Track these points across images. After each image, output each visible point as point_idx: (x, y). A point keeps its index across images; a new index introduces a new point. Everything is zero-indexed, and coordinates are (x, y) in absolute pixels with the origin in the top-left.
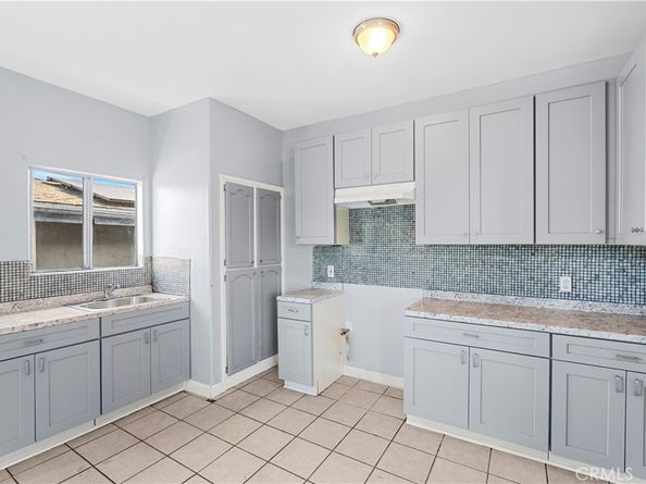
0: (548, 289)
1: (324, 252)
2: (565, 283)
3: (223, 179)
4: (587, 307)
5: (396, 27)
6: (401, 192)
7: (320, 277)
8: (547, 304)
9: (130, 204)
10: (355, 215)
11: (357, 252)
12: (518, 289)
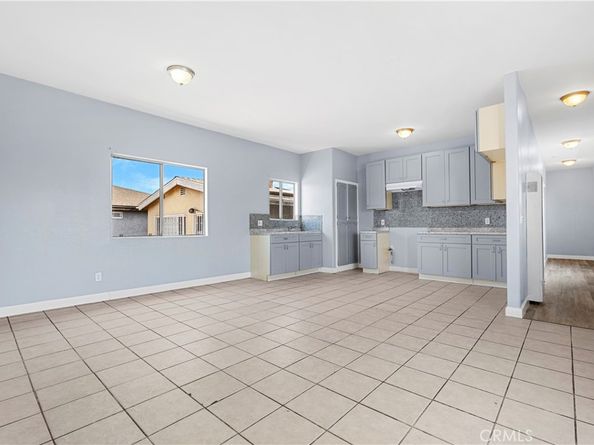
0: (481, 224)
1: (379, 213)
2: (487, 221)
3: (336, 181)
6: (416, 185)
7: (377, 225)
9: (291, 195)
10: (395, 196)
11: (396, 213)
12: (469, 225)
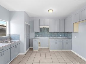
1: (36, 33)
4: (62, 37)
5: (53, 10)
7: (36, 36)
8: (59, 37)
10: (41, 29)
11: (41, 33)
